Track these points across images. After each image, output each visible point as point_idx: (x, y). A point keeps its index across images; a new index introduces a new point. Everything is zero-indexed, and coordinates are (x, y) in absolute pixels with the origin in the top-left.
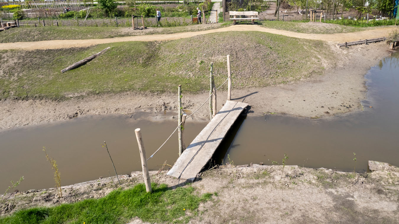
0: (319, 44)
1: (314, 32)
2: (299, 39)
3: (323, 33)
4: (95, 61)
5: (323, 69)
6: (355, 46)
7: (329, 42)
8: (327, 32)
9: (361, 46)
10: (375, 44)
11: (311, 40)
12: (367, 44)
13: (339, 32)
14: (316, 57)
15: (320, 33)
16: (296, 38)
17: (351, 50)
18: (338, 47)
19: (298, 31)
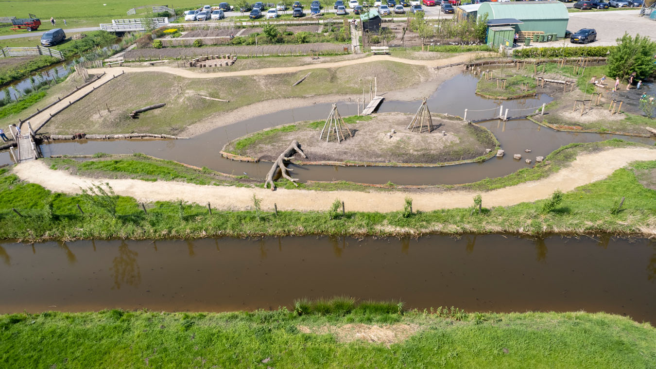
0: (422, 68)
1: (422, 59)
2: (411, 65)
3: (428, 60)
4: (306, 80)
5: (420, 82)
6: (443, 69)
7: (429, 66)
8: (430, 59)
9: (447, 68)
10: (457, 66)
11: (418, 65)
12: (451, 66)
13: (438, 59)
14: (418, 76)
15: (426, 60)
16: (409, 64)
17: (440, 71)
18: (433, 69)
19: (413, 59)
